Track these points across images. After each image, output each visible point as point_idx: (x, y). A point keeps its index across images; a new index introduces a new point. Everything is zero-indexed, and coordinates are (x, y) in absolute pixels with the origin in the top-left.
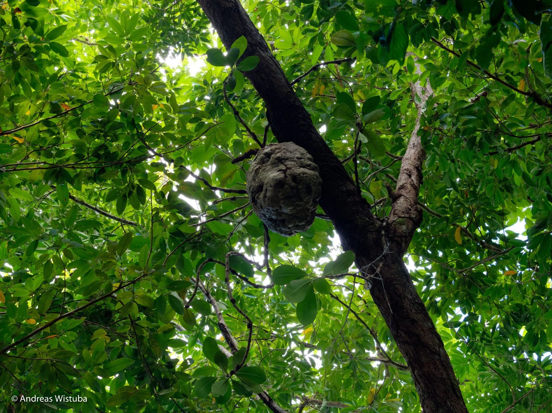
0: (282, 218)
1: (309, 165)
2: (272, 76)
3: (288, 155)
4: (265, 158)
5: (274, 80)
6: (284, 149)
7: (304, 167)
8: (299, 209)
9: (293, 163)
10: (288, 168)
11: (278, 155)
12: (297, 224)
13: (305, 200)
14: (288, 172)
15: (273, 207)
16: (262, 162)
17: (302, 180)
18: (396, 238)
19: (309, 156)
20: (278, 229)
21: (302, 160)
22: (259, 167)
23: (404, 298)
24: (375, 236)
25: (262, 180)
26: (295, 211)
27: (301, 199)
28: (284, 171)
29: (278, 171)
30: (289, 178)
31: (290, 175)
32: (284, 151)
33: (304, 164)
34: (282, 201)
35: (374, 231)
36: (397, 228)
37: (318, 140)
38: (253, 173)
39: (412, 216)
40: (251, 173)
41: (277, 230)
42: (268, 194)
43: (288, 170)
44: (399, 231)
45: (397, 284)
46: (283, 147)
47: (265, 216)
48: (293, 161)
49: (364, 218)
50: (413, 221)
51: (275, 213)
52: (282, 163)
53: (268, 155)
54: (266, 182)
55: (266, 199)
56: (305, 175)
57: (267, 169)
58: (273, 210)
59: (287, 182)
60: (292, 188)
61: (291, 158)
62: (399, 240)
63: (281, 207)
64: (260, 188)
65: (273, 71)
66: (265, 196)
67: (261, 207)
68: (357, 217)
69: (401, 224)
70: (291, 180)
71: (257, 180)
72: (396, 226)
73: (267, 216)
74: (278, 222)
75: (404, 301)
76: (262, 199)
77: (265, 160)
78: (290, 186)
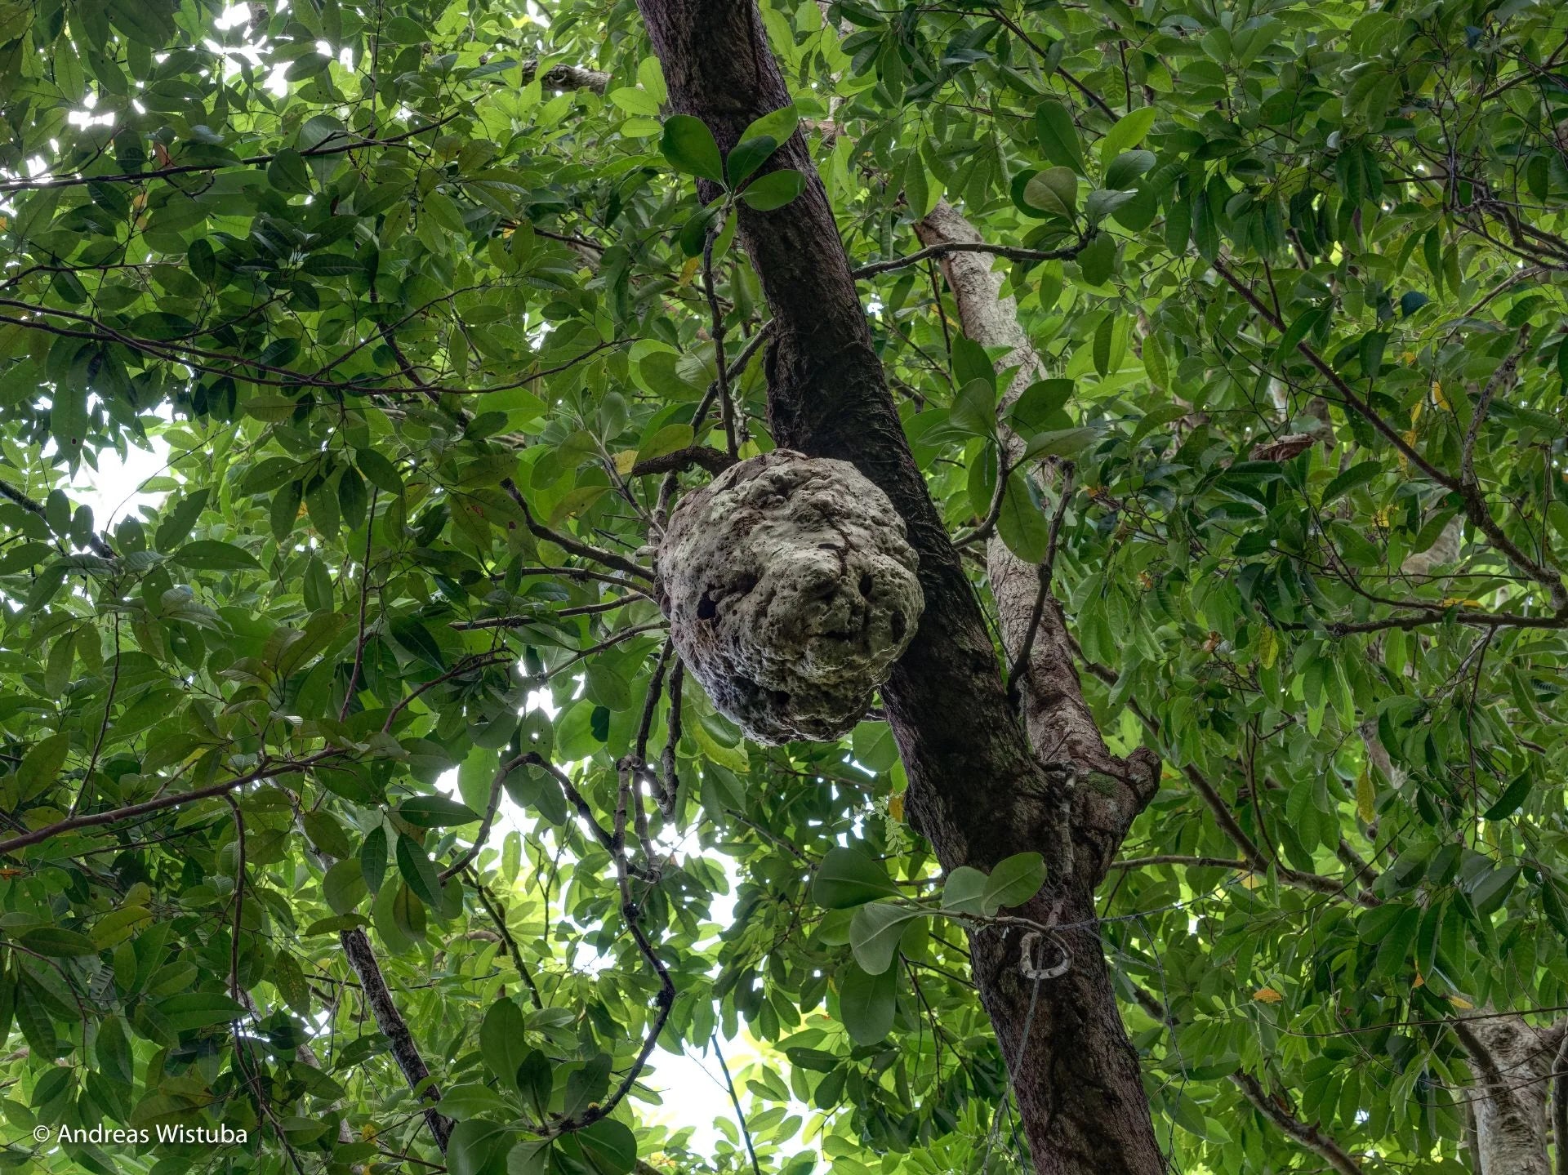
0: (782, 687)
1: (900, 551)
2: (817, 243)
3: (851, 503)
4: (774, 494)
5: (819, 257)
6: (838, 481)
7: (887, 552)
8: (847, 674)
9: (862, 531)
10: (851, 546)
11: (822, 496)
12: (822, 716)
13: (876, 655)
14: (852, 558)
15: (778, 648)
16: (761, 501)
17: (885, 593)
18: (1091, 835)
19: (899, 520)
20: (755, 715)
21: (886, 529)
22: (751, 515)
23: (1094, 1020)
24: (1036, 812)
25: (761, 559)
26: (833, 679)
27: (866, 650)
28: (841, 554)
29: (821, 547)
30: (853, 579)
31: (855, 568)
32: (837, 487)
33: (889, 545)
34: (814, 641)
35: (1033, 797)
36: (1093, 804)
37: (913, 475)
38: (725, 529)
39: (1134, 776)
40: (715, 524)
41: (747, 719)
42: (776, 608)
43: (852, 551)
44: (1098, 812)
45: (1080, 974)
46: (836, 475)
47: (729, 666)
48: (862, 525)
49: (1011, 748)
50: (1137, 794)
51: (774, 668)
52: (833, 527)
53: (784, 487)
54: (773, 567)
55: (765, 622)
56: (897, 581)
57: (780, 530)
58: (770, 660)
59: (845, 588)
60: (855, 609)
61: (859, 516)
62: (1099, 840)
63: (802, 656)
64: (746, 582)
65: (820, 227)
66: (761, 612)
67: (736, 640)
68: (993, 740)
69: (1106, 794)
70: (856, 584)
71: (737, 553)
72: (1090, 795)
73: (739, 669)
74: (762, 696)
75: (1093, 1030)
76: (747, 618)
77: (772, 498)
78: (852, 603)
